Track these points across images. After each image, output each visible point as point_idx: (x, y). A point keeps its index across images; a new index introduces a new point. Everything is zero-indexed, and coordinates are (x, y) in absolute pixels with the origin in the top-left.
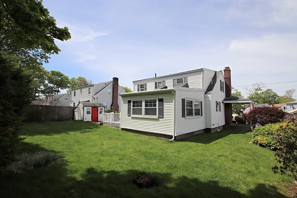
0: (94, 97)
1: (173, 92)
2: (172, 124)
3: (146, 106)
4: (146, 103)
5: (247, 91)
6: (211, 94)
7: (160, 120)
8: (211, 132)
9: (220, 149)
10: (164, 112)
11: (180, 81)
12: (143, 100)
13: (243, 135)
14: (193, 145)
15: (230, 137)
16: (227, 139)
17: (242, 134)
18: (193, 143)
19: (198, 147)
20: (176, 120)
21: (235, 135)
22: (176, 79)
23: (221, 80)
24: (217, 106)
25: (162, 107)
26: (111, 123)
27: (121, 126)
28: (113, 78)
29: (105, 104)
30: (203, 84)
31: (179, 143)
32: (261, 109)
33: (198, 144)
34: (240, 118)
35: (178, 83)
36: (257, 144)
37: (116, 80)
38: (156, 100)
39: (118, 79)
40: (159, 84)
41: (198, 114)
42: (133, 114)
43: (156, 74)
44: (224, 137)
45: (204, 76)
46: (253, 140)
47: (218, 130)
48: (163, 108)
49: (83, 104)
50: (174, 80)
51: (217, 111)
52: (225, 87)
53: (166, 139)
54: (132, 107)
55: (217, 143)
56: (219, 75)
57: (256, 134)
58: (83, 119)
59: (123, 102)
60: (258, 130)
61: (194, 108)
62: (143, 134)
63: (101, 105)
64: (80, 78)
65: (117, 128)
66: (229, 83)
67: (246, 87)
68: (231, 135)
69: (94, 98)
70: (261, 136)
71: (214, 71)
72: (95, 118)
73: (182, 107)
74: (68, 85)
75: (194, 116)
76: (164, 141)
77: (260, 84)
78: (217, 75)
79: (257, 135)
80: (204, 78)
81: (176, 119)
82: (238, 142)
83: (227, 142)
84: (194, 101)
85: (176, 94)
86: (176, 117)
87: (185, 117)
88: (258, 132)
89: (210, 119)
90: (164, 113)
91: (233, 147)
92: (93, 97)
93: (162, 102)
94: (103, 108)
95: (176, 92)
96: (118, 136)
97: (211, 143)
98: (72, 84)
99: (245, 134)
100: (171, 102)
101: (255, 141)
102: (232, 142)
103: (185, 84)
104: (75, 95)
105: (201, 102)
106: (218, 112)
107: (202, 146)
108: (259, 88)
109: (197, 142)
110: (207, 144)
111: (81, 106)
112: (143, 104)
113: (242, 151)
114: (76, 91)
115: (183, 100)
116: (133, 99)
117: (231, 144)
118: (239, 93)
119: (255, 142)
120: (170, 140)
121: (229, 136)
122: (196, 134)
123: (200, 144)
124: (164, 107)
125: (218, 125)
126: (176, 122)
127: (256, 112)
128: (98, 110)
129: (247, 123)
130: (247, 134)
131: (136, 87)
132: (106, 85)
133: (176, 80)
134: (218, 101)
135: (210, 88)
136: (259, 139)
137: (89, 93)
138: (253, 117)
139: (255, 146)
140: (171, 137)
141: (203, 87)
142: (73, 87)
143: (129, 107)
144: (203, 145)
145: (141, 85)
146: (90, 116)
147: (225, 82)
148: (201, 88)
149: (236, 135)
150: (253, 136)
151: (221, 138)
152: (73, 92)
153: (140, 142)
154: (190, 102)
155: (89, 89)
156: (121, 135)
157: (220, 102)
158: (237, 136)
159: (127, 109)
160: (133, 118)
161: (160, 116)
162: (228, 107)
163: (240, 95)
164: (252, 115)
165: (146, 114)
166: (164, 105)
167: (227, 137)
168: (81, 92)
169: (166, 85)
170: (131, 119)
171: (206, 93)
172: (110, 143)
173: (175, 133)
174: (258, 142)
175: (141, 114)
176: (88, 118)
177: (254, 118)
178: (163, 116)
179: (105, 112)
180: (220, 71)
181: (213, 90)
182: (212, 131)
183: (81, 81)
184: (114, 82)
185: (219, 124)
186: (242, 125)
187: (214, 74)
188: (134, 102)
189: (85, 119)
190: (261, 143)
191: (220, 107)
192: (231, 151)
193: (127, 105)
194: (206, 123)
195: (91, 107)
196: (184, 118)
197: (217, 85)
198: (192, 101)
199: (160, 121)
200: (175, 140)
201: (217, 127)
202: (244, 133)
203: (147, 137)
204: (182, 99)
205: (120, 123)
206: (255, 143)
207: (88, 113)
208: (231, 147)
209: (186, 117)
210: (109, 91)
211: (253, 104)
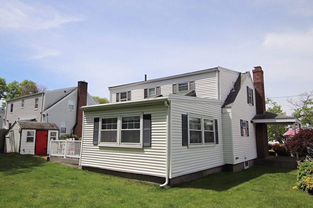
0: (43, 113)
1: (166, 103)
2: (165, 157)
3: (124, 126)
4: (123, 122)
5: (291, 105)
6: (232, 107)
7: (145, 150)
8: (234, 171)
9: (243, 200)
10: (152, 137)
11: (183, 87)
12: (119, 118)
13: (284, 174)
14: (199, 194)
15: (263, 178)
16: (258, 182)
17: (282, 174)
18: (200, 191)
19: (207, 197)
20: (172, 151)
21: (271, 174)
22: (177, 84)
23: (248, 87)
24: (242, 128)
25: (149, 129)
26: (65, 158)
27: (82, 162)
28: (79, 82)
29: (62, 125)
30: (219, 92)
31: (176, 192)
32: (311, 132)
33: (208, 191)
34: (280, 147)
35: (180, 90)
36: (304, 190)
37: (83, 86)
38: (140, 117)
39: (87, 83)
40: (151, 92)
41: (212, 141)
42: (102, 141)
43: (146, 75)
44: (252, 179)
45: (220, 79)
46: (299, 184)
47: (246, 168)
48: (151, 130)
49: (20, 124)
50: (173, 85)
51: (242, 135)
52: (256, 98)
53: (155, 183)
54: (100, 130)
55: (240, 190)
56: (246, 78)
57: (303, 172)
58: (20, 151)
59: (86, 122)
60: (306, 166)
61: (203, 130)
62: (117, 176)
63: (54, 127)
64: (26, 83)
65: (75, 166)
66: (261, 92)
67: (289, 99)
68: (264, 175)
69: (44, 115)
70: (310, 176)
71: (236, 72)
72: (41, 149)
73: (182, 128)
74: (5, 93)
75: (204, 144)
76: (151, 188)
77: (310, 94)
78: (242, 79)
79: (305, 175)
80: (220, 83)
81: (172, 148)
82: (275, 187)
83: (257, 188)
84: (203, 119)
85: (172, 106)
86: (172, 145)
87: (187, 145)
88: (305, 171)
89: (231, 149)
90: (152, 139)
91: (265, 197)
92: (41, 113)
93: (149, 121)
94: (57, 132)
95: (172, 103)
96: (70, 181)
97: (230, 190)
98: (12, 93)
99: (288, 173)
100: (163, 119)
101: (301, 185)
102: (265, 187)
103: (190, 91)
104: (12, 111)
105: (216, 121)
106: (245, 138)
107: (214, 195)
108: (309, 100)
109: (206, 189)
110: (222, 192)
111: (16, 128)
112: (119, 123)
113: (278, 203)
114: (15, 104)
115: (184, 118)
116: (102, 116)
117: (261, 191)
118: (278, 107)
119: (303, 188)
120: (161, 185)
121: (261, 177)
122: (207, 174)
123: (210, 192)
124: (152, 128)
125: (245, 158)
126: (171, 154)
127: (302, 136)
128: (47, 136)
129: (292, 155)
130: (291, 173)
131: (114, 96)
132: (65, 94)
133: (177, 86)
134: (245, 119)
135: (231, 98)
136: (308, 182)
137: (36, 106)
138: (298, 145)
139: (302, 193)
140: (162, 180)
141: (219, 96)
142: (13, 96)
143: (96, 130)
144: (216, 192)
145: (122, 94)
146: (32, 145)
147: (255, 90)
148: (217, 98)
149: (274, 175)
150: (299, 176)
151: (248, 180)
152: (10, 105)
153: (108, 189)
154: (196, 120)
155: (37, 100)
156: (76, 179)
157: (247, 122)
158: (275, 177)
159: (93, 132)
160: (101, 148)
161: (146, 144)
162: (260, 129)
163: (280, 111)
164: (296, 141)
165: (124, 140)
166: (152, 126)
167: (259, 178)
168: (23, 105)
169: (161, 94)
170: (99, 150)
171: (223, 107)
172: (49, 194)
173: (169, 174)
174: (305, 187)
175: (115, 141)
176: (29, 148)
177: (299, 147)
178: (151, 144)
179: (59, 139)
180: (247, 73)
181: (235, 101)
182: (235, 169)
183: (27, 87)
184: (79, 89)
185: (246, 156)
186: (284, 159)
187: (237, 76)
188: (104, 121)
189: (24, 150)
190: (310, 188)
191: (248, 129)
192: (260, 204)
193: (93, 125)
194: (225, 155)
195: (35, 131)
196: (186, 147)
197: (242, 95)
198: (199, 119)
199: (146, 153)
200: (169, 185)
201: (244, 162)
202: (286, 172)
203: (123, 181)
204: (182, 115)
205: (80, 157)
206: (301, 189)
207: (29, 140)
208: (261, 196)
209: (189, 146)
210: (70, 104)
211: (300, 125)
